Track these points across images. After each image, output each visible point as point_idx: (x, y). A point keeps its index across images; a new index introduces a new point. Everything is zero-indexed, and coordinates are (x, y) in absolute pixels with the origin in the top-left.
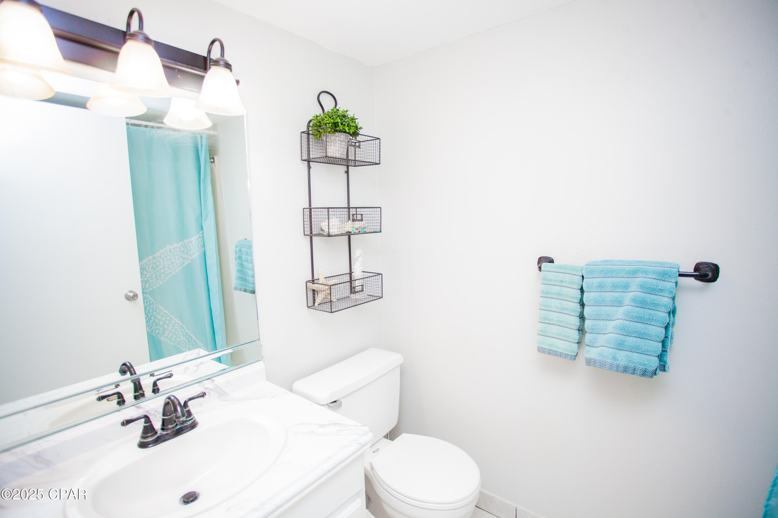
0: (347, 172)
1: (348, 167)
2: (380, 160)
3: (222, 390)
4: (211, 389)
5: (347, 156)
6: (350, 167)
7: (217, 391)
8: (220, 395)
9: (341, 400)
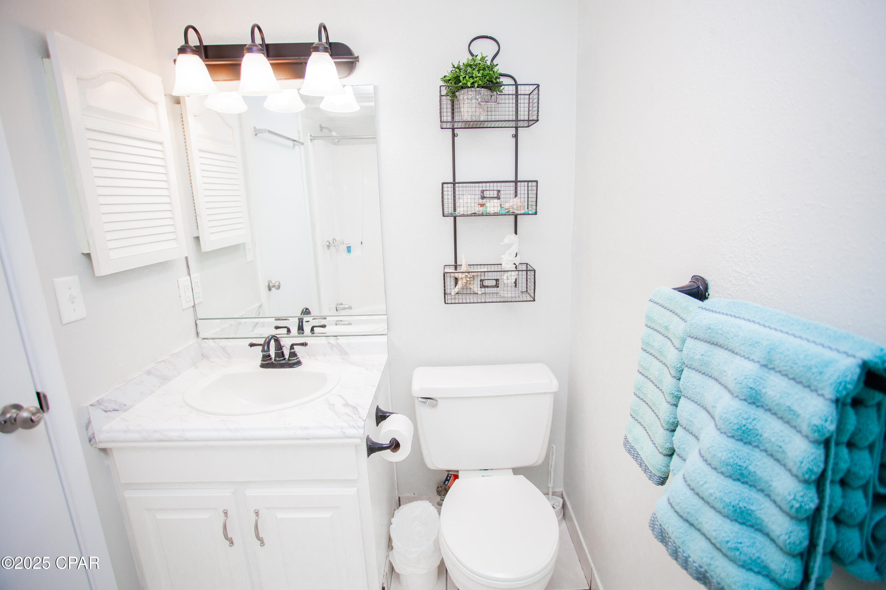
0: (516, 136)
1: (516, 128)
2: (538, 116)
3: (343, 349)
4: (333, 345)
5: (517, 116)
6: (519, 129)
7: (339, 349)
8: (341, 353)
9: (439, 400)
